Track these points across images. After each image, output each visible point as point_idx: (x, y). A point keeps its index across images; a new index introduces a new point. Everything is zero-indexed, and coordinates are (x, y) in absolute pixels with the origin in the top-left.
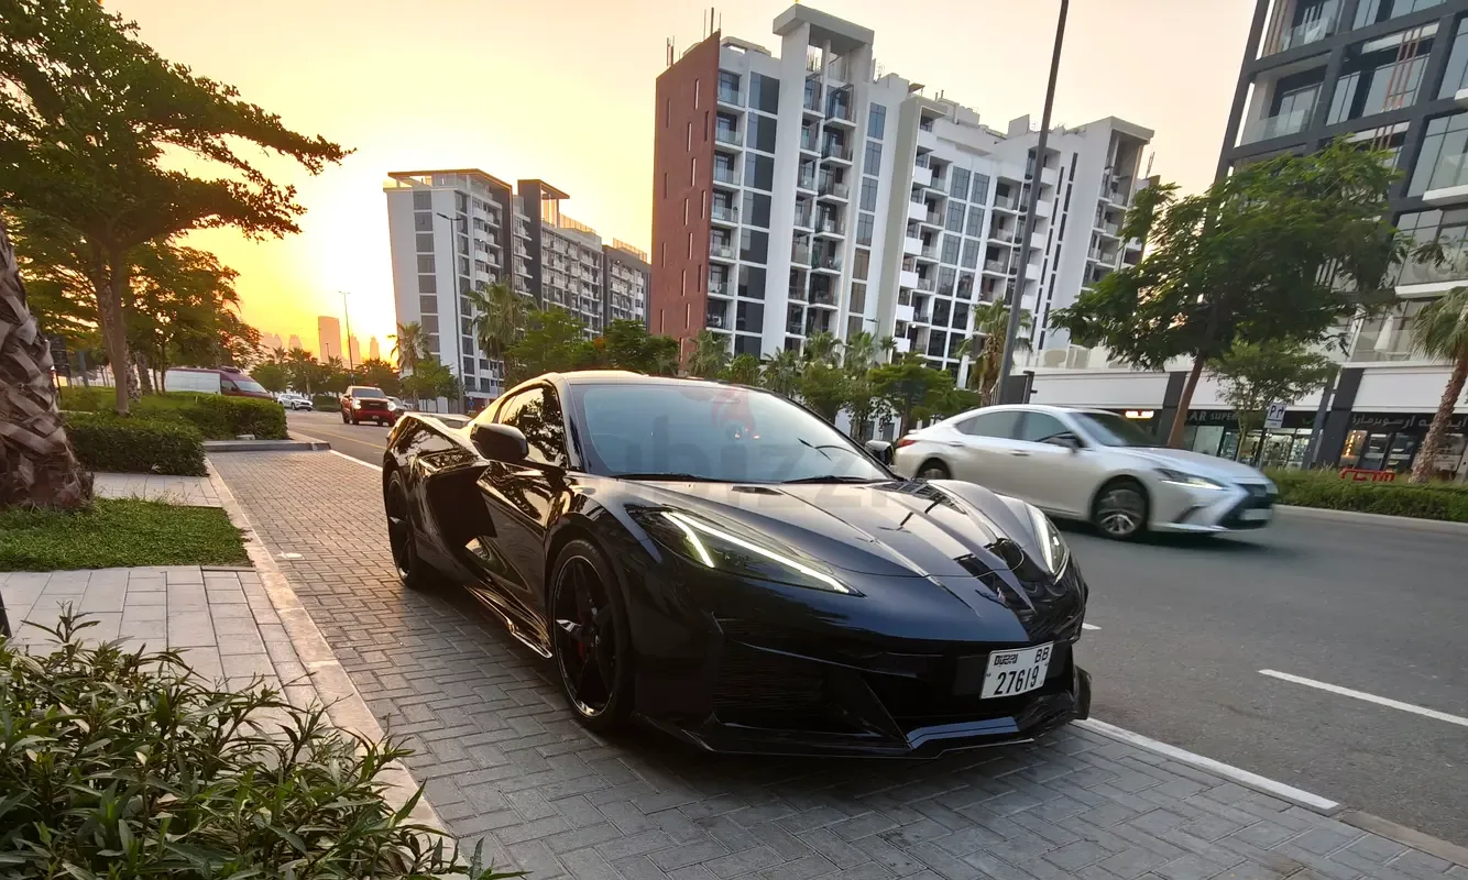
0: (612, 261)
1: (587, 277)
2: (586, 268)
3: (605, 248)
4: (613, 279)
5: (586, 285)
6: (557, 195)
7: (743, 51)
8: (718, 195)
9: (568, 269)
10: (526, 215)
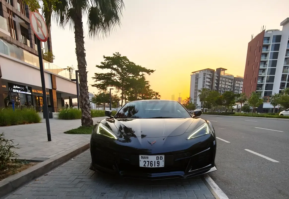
0: (236, 80)
1: (230, 84)
2: (230, 82)
3: (235, 78)
4: (236, 84)
5: (229, 86)
6: (224, 70)
7: (271, 32)
8: (262, 63)
9: (225, 83)
10: (217, 75)
